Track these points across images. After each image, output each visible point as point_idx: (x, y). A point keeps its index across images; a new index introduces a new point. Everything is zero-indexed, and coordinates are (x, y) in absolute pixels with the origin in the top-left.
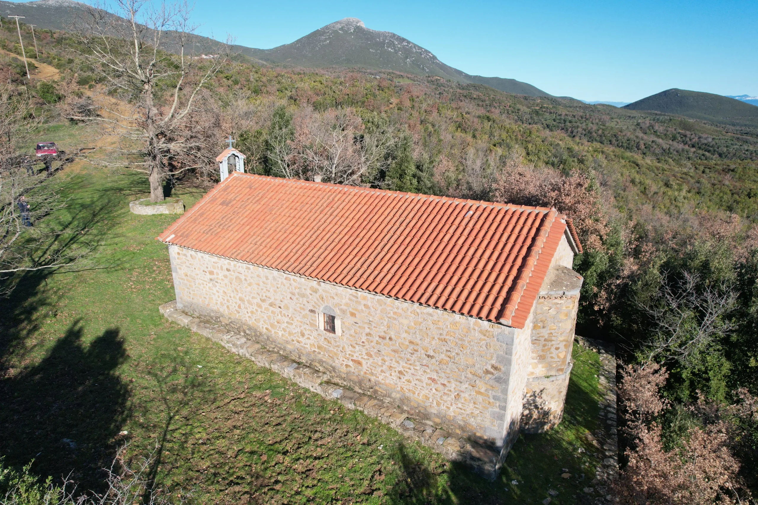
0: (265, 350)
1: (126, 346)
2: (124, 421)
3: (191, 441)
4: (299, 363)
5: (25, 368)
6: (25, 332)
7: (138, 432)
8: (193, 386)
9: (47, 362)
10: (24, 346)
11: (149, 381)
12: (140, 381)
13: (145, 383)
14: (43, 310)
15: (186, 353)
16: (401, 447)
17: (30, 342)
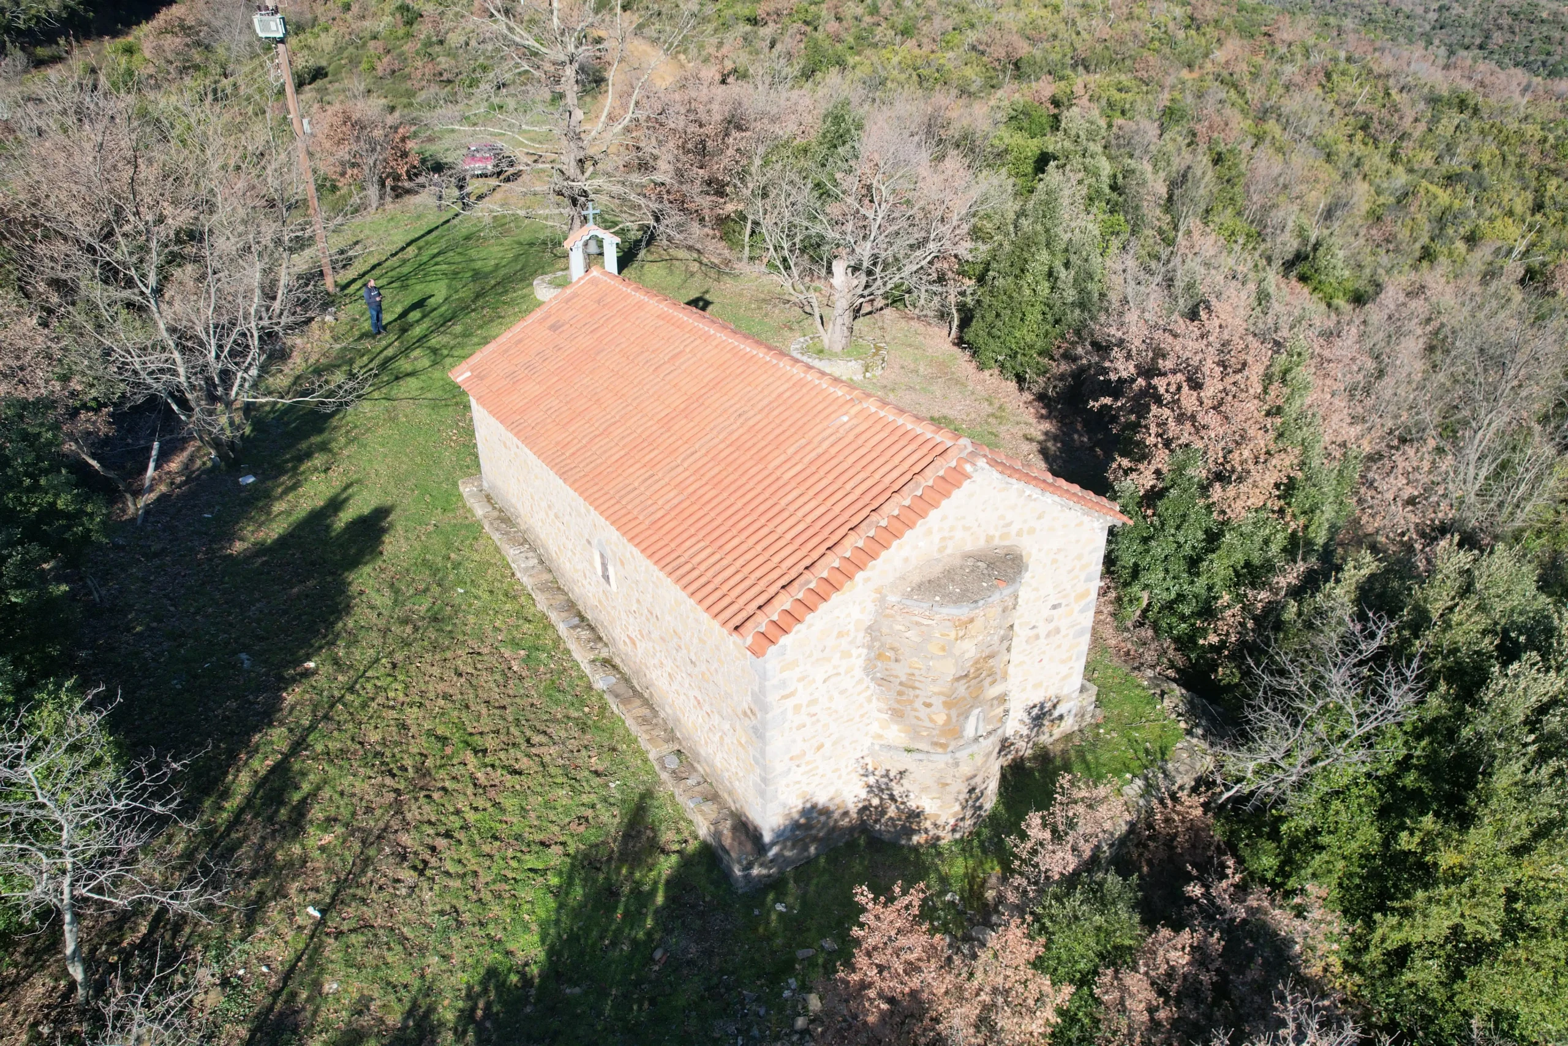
0: (555, 587)
1: (387, 538)
2: (321, 648)
3: (380, 700)
4: (583, 619)
5: (255, 544)
6: (280, 490)
7: (328, 669)
8: (435, 619)
9: (283, 542)
10: (269, 513)
11: (383, 600)
12: (373, 594)
13: (377, 600)
14: (318, 460)
15: (457, 566)
16: (647, 795)
17: (278, 507)
